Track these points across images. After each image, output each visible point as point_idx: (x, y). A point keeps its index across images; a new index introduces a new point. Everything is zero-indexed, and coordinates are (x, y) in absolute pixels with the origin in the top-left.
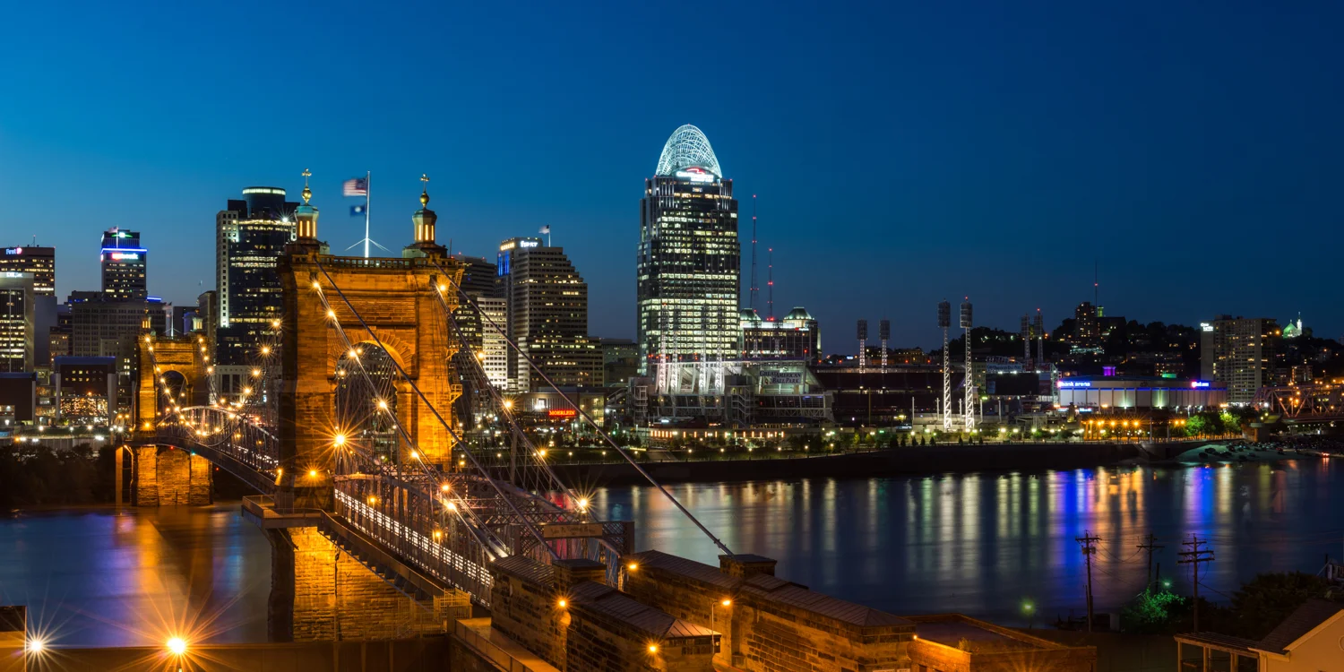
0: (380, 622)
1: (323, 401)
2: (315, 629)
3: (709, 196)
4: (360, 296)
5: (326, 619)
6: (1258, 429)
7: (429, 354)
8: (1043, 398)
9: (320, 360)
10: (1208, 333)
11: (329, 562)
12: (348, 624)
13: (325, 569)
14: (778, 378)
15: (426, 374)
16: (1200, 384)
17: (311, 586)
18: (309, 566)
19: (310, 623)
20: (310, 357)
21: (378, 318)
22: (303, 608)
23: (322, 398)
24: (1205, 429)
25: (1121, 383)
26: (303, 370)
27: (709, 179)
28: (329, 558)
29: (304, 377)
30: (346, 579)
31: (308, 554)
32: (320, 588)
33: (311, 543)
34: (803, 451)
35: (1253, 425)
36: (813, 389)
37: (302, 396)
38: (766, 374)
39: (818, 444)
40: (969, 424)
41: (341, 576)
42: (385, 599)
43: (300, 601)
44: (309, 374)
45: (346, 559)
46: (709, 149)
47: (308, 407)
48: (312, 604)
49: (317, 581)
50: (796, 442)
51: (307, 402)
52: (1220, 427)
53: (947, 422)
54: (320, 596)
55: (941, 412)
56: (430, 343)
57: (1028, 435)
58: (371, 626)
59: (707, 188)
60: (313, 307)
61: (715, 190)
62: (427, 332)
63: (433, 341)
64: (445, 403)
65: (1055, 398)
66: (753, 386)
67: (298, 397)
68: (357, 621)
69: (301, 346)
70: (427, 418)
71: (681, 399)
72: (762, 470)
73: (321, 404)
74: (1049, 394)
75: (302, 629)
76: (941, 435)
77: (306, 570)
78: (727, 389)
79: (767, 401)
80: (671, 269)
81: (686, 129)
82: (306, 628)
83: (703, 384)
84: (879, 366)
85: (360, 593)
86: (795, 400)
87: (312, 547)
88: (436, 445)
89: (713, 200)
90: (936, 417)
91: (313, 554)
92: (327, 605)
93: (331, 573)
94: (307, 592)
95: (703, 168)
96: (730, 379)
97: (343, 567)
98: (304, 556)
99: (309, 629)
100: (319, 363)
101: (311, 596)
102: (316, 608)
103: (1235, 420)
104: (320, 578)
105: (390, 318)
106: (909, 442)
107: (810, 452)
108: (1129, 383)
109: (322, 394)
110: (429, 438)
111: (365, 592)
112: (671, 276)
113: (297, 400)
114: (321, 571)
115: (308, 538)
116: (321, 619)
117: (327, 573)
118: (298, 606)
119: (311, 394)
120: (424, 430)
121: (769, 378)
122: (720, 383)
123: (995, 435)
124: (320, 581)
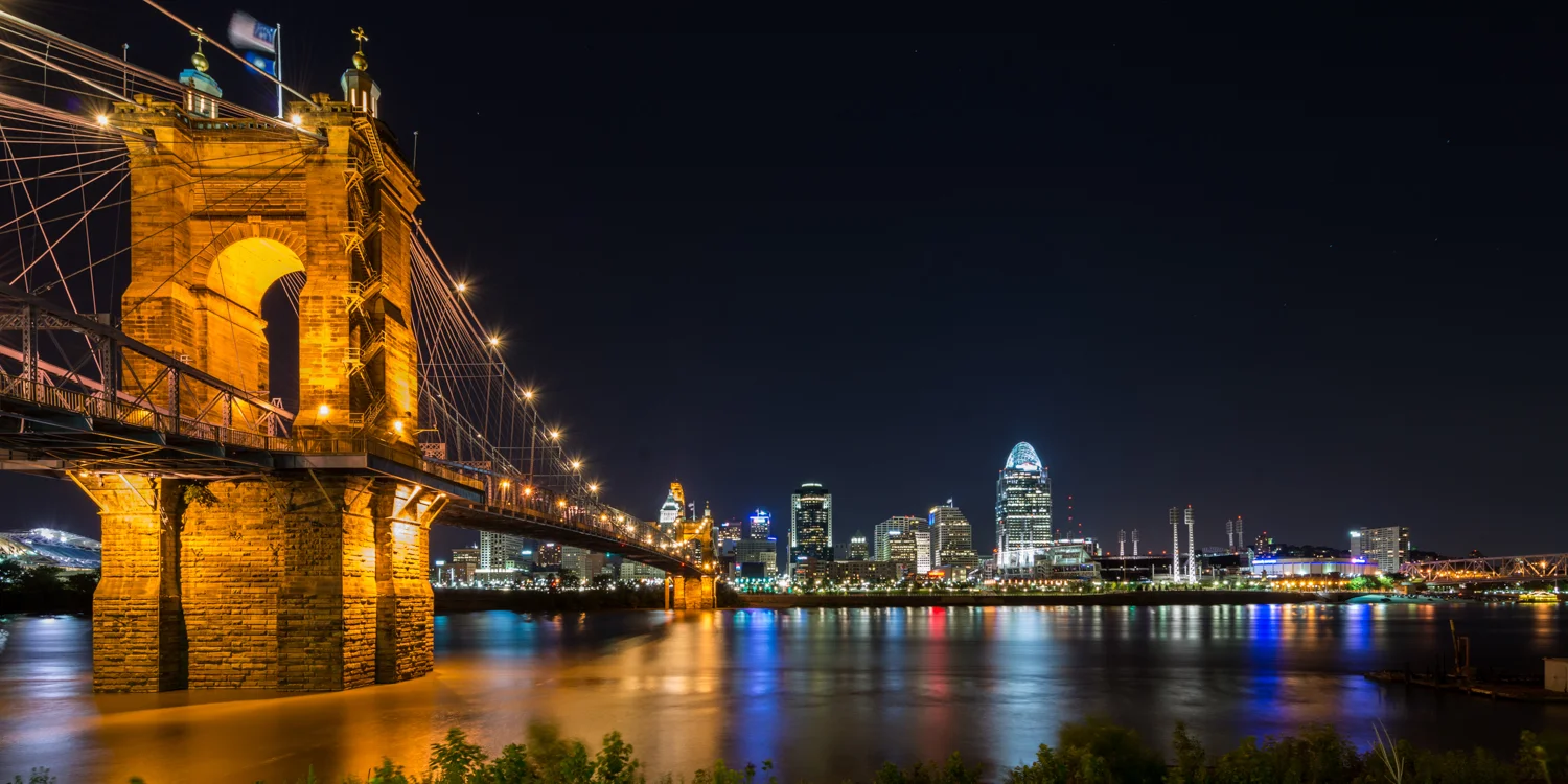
0: (244, 622)
1: (162, 308)
2: (124, 625)
3: (1034, 477)
4: (241, 177)
5: (140, 612)
6: (1408, 587)
7: (320, 244)
8: (1242, 569)
9: (163, 254)
10: (1356, 539)
11: (151, 531)
12: (197, 622)
13: (145, 540)
14: (1065, 555)
15: (318, 272)
16: (1358, 561)
17: (124, 564)
18: (122, 536)
19: (118, 616)
20: (148, 250)
21: (266, 207)
22: (107, 595)
23: (159, 304)
24: (1368, 585)
25: (1300, 560)
26: (140, 268)
27: (1034, 468)
28: (151, 525)
29: (140, 277)
30: (193, 559)
31: (119, 519)
32: (137, 568)
33: (122, 503)
34: (1078, 592)
35: (1403, 584)
36: (1087, 561)
37: (131, 301)
38: (1058, 554)
39: (1088, 588)
40: (1193, 580)
41: (186, 556)
42: (252, 590)
43: (106, 586)
44: (147, 273)
45: (195, 531)
46: (1035, 454)
47: (139, 317)
48: (122, 590)
49: (132, 558)
50: (1074, 587)
51: (138, 311)
52: (1378, 585)
53: (1177, 578)
54: (137, 579)
55: (1173, 573)
56: (323, 229)
57: (1233, 587)
58: (230, 628)
59: (1033, 473)
60: (153, 180)
61: (1038, 474)
62: (318, 213)
63: (327, 227)
64: (338, 311)
65: (1252, 568)
66: (1050, 561)
67: (126, 304)
68: (210, 619)
69: (136, 234)
70: (312, 333)
71: (1010, 570)
72: (1051, 600)
73: (158, 313)
74: (1247, 565)
75: (106, 624)
76: (1172, 585)
77: (118, 542)
78: (1035, 563)
79: (1059, 568)
80: (1013, 514)
81: (1021, 445)
82: (111, 624)
83: (1022, 561)
84: (1132, 555)
85: (215, 579)
86: (1077, 567)
87: (126, 509)
88: (325, 371)
89: (1036, 479)
90: (1169, 576)
91: (127, 519)
92: (143, 592)
93: (153, 547)
94: (118, 573)
95: (1031, 462)
96: (1037, 558)
97: (191, 543)
98: (115, 522)
99: (115, 626)
100: (161, 259)
101: (125, 579)
102: (127, 595)
103: (1389, 581)
104: (138, 553)
105: (284, 207)
106: (1150, 588)
107: (1083, 592)
108: (1305, 560)
109: (159, 299)
110: (315, 362)
111: (221, 579)
112: (1013, 517)
113: (123, 307)
114: (139, 544)
115: (115, 495)
116: (133, 612)
117: (148, 547)
118: (101, 592)
119: (143, 300)
120: (308, 350)
121: (1061, 556)
122: (1031, 560)
123: (1210, 586)
124: (137, 558)
